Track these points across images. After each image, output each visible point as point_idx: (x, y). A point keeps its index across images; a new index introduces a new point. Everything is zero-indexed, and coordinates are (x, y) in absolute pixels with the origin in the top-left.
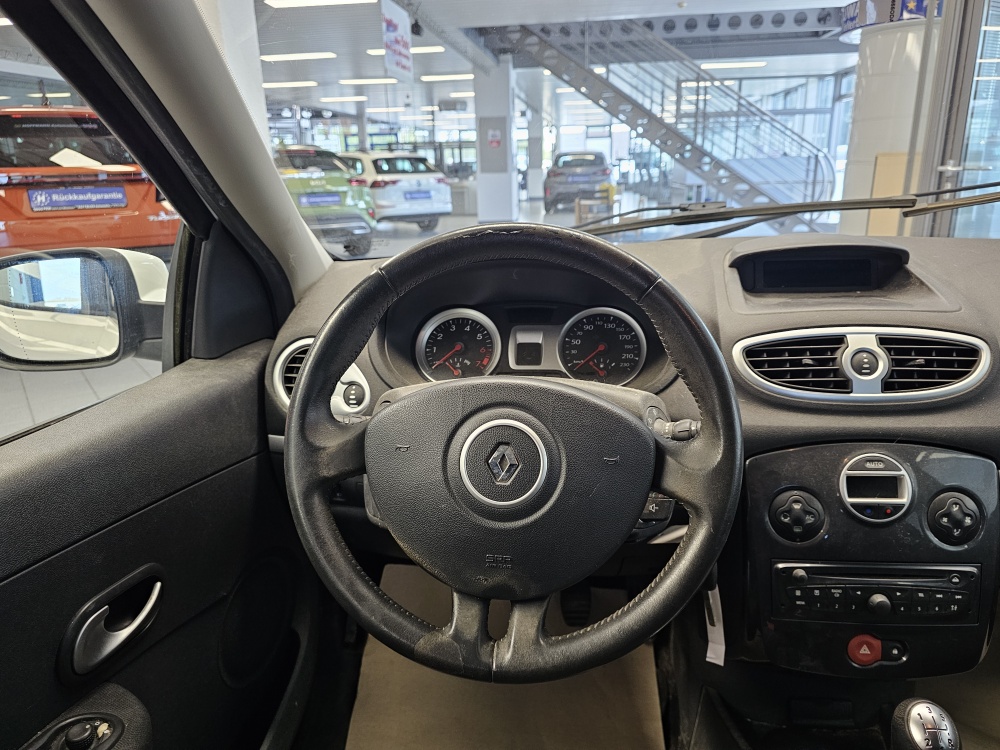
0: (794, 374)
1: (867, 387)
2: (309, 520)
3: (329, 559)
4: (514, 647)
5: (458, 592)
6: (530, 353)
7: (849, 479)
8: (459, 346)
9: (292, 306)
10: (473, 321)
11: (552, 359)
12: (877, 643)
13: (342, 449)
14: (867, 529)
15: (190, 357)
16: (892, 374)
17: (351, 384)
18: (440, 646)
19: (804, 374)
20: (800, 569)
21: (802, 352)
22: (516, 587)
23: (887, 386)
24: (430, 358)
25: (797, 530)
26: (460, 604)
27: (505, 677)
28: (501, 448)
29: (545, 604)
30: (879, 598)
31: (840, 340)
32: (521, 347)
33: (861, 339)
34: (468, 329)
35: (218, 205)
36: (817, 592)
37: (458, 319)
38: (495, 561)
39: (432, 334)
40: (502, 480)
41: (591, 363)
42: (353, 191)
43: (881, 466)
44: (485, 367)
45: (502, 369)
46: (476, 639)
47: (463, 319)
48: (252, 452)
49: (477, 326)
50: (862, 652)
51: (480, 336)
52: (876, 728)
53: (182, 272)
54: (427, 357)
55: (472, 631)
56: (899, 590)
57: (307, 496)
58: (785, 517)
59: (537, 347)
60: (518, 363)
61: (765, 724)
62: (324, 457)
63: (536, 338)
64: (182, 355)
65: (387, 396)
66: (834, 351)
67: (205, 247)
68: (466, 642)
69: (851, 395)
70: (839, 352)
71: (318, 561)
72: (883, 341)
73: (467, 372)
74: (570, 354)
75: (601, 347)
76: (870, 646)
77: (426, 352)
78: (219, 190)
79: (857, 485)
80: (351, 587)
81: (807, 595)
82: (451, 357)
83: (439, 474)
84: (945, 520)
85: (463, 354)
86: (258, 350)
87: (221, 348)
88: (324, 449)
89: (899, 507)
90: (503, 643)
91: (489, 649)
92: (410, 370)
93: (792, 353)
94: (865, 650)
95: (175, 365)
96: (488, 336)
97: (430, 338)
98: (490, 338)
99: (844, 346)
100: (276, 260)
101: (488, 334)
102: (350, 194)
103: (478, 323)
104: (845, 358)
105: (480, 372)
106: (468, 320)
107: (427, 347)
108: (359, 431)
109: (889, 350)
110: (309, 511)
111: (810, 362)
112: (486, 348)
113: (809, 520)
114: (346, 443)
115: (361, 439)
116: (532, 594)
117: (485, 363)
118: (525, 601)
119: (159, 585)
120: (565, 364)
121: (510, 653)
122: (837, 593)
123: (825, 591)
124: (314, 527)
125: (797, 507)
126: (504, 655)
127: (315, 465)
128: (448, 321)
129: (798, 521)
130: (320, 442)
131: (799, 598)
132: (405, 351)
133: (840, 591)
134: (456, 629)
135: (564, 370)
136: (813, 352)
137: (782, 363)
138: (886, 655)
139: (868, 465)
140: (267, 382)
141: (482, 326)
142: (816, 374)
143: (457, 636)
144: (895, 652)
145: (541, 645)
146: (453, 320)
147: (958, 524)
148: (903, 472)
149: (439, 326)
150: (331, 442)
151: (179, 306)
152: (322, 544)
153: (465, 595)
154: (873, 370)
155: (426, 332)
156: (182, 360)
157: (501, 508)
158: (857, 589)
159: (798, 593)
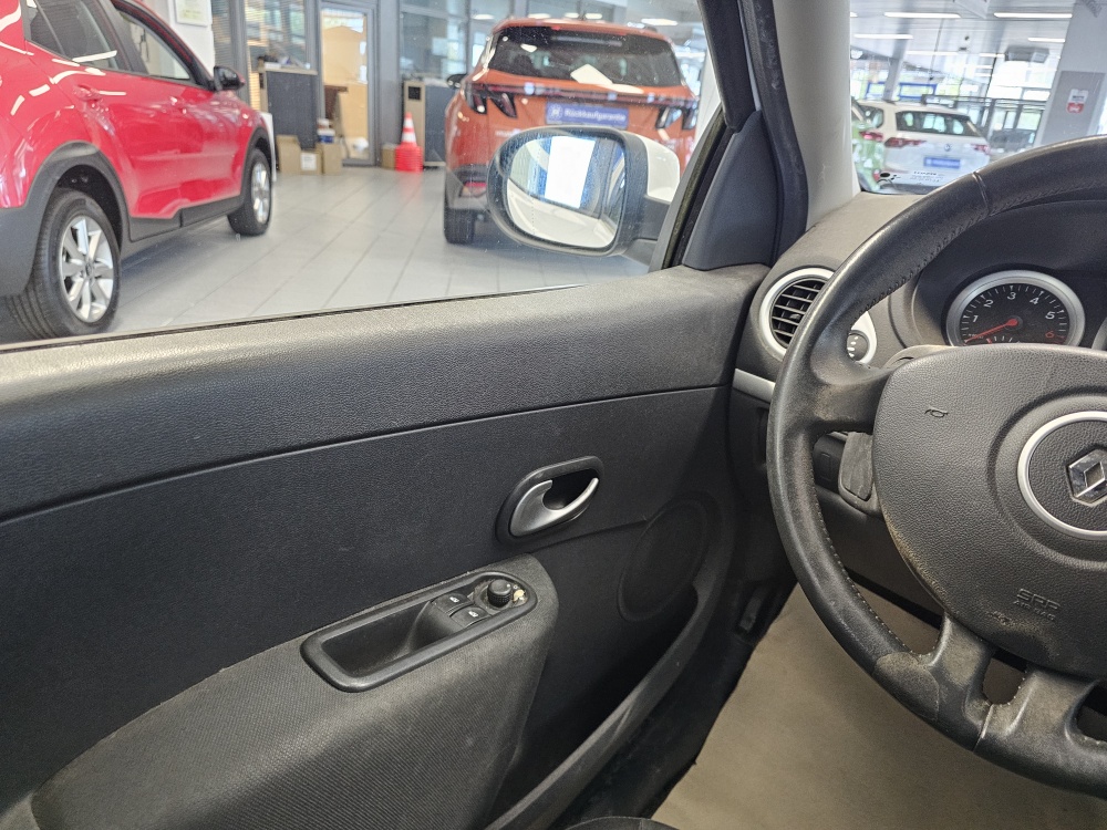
2: (785, 462)
4: (1021, 721)
5: (955, 619)
8: (1015, 321)
9: (802, 232)
10: (1047, 292)
13: (850, 392)
15: (680, 264)
17: (853, 333)
18: (914, 674)
24: (966, 327)
26: (953, 636)
27: (993, 753)
28: (1096, 454)
29: (1088, 688)
34: (1035, 301)
35: (769, 84)
37: (1024, 286)
38: (1032, 601)
39: (978, 297)
40: (1084, 498)
42: (863, 145)
46: (965, 687)
47: (1032, 287)
48: (715, 381)
49: (1050, 300)
51: (1051, 315)
53: (701, 166)
54: (961, 325)
55: (962, 675)
57: (790, 435)
62: (825, 394)
64: (672, 261)
65: (912, 351)
67: (735, 141)
68: (950, 685)
71: (782, 513)
77: (962, 319)
78: (779, 67)
80: (814, 557)
85: (1016, 332)
86: (751, 274)
88: (828, 385)
90: (1004, 710)
91: (981, 708)
92: (937, 335)
95: (663, 268)
96: (1065, 317)
97: (973, 302)
98: (1067, 320)
100: (804, 170)
101: (1066, 314)
102: (858, 148)
103: (1053, 296)
106: (1039, 289)
107: (965, 313)
110: (788, 452)
112: (1056, 333)
114: (857, 388)
116: (1073, 667)
118: (1056, 672)
119: (595, 481)
121: (1015, 723)
126: (1002, 724)
127: (812, 400)
128: (1007, 286)
130: (824, 374)
132: (936, 313)
134: (940, 662)
141: (1059, 301)
143: (939, 672)
145: (1064, 737)
146: (1016, 285)
149: (992, 290)
150: (837, 379)
151: (686, 205)
152: (792, 496)
153: (965, 629)
155: (973, 292)
156: (670, 265)
157: (1068, 534)
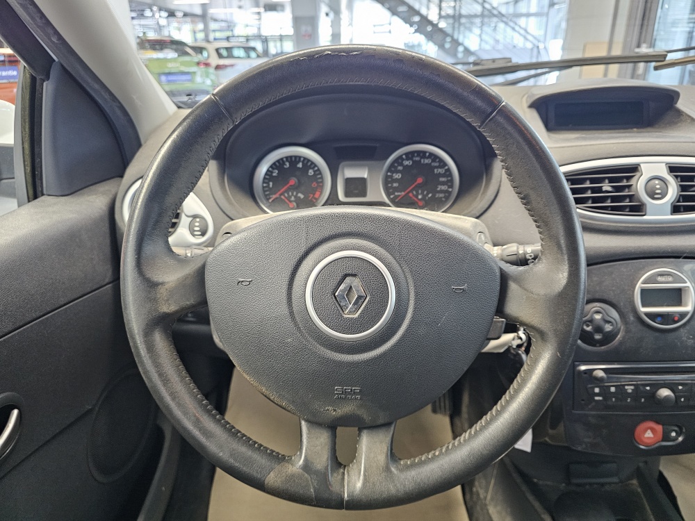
0: (595, 200)
1: (659, 211)
2: (150, 357)
3: (174, 396)
4: (365, 475)
5: (306, 421)
6: (356, 188)
7: (643, 291)
8: (293, 181)
10: (305, 159)
11: (377, 191)
12: (659, 428)
13: (182, 284)
14: (657, 334)
15: (43, 195)
16: (680, 198)
17: (195, 217)
18: (292, 477)
19: (603, 199)
20: (599, 370)
21: (601, 180)
22: (365, 417)
23: (676, 209)
24: (267, 193)
25: (598, 337)
26: (309, 433)
27: (355, 505)
28: (348, 280)
29: (392, 428)
30: (665, 393)
31: (634, 169)
32: (348, 181)
33: (653, 168)
34: (300, 165)
35: (51, 41)
36: (613, 389)
37: (291, 157)
38: (344, 392)
39: (268, 170)
40: (350, 312)
41: (411, 195)
43: (670, 279)
44: (317, 199)
45: (333, 200)
46: (326, 468)
47: (296, 157)
48: (107, 280)
49: (308, 163)
50: (646, 435)
51: (311, 172)
52: (635, 482)
53: (27, 112)
54: (264, 191)
55: (322, 460)
56: (681, 384)
57: (147, 333)
58: (588, 326)
59: (363, 181)
60: (347, 195)
61: (549, 483)
62: (162, 292)
63: (364, 173)
64: (35, 192)
65: (230, 226)
66: (629, 178)
67: (48, 89)
68: (317, 473)
69: (645, 217)
70: (634, 180)
71: (161, 398)
72: (673, 169)
73: (301, 204)
74: (392, 187)
75: (420, 180)
76: (653, 430)
77: (263, 187)
78: (48, 23)
79: (650, 296)
80: (197, 422)
81: (605, 392)
82: (286, 191)
83: (284, 309)
85: (296, 188)
86: (107, 188)
87: (73, 185)
88: (162, 284)
89: (683, 315)
90: (353, 468)
91: (340, 477)
92: (250, 203)
93: (593, 181)
94: (649, 434)
95: (29, 201)
96: (319, 172)
97: (266, 174)
98: (320, 173)
99: (638, 174)
100: (120, 103)
101: (319, 170)
103: (309, 160)
104: (639, 185)
105: (311, 204)
106: (300, 157)
107: (264, 182)
108: (199, 264)
109: (677, 177)
110: (150, 348)
111: (609, 189)
112: (318, 183)
113: (608, 328)
114: (186, 278)
115: (200, 274)
116: (381, 421)
117: (316, 196)
118: (373, 427)
119: (16, 412)
120: (388, 195)
121: (362, 477)
122: (629, 389)
123: (620, 388)
124: (157, 365)
125: (598, 317)
126: (355, 483)
127: (154, 300)
128: (282, 159)
129: (598, 329)
130: (157, 277)
131: (598, 395)
132: (245, 186)
133: (632, 387)
134: (306, 460)
135: (387, 201)
136: (611, 180)
137: (584, 190)
138: (666, 437)
139: (660, 279)
140: (117, 217)
141: (312, 163)
142: (614, 199)
143: (307, 467)
144: (674, 434)
145: (391, 472)
146: (287, 158)
148: (688, 284)
149: (274, 164)
150: (170, 277)
151: (27, 146)
153: (315, 423)
154: (663, 195)
155: (263, 169)
156: (35, 197)
157: (349, 340)
158: (647, 385)
159: (597, 390)
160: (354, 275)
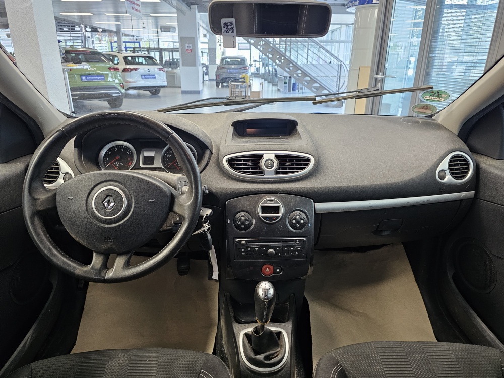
0: (245, 169)
1: (269, 173)
3: (41, 241)
4: (114, 271)
5: (95, 252)
6: (149, 160)
7: (262, 207)
8: (118, 157)
10: (125, 147)
11: (158, 163)
12: (272, 267)
13: (47, 199)
14: (267, 225)
16: (279, 168)
17: (66, 174)
18: (86, 271)
19: (248, 169)
20: (243, 241)
21: (248, 160)
22: (116, 249)
23: (277, 173)
25: (243, 226)
26: (96, 256)
27: (109, 281)
28: (108, 198)
29: (129, 255)
30: (271, 250)
31: (261, 156)
32: (145, 158)
33: (269, 155)
34: (123, 150)
36: (249, 250)
37: (118, 146)
38: (107, 239)
39: (106, 152)
41: (175, 164)
43: (273, 202)
44: (129, 166)
45: (137, 167)
46: (100, 268)
47: (121, 146)
50: (267, 271)
51: (128, 153)
54: (104, 162)
55: (98, 266)
56: (278, 247)
57: (32, 217)
58: (239, 222)
59: (152, 158)
60: (144, 164)
62: (39, 202)
63: (152, 154)
66: (259, 160)
68: (96, 269)
69: (264, 176)
70: (261, 160)
72: (277, 156)
73: (120, 168)
74: (167, 161)
76: (269, 269)
77: (104, 160)
79: (265, 209)
80: (50, 250)
81: (246, 251)
82: (115, 162)
83: (84, 208)
84: (294, 221)
85: (120, 160)
87: (7, 158)
88: (39, 199)
89: (279, 217)
90: (111, 270)
91: (105, 272)
92: (95, 167)
93: (245, 160)
94: (267, 270)
96: (131, 153)
97: (105, 154)
98: (132, 154)
99: (262, 158)
100: (33, 120)
101: (131, 152)
102: (110, 75)
103: (127, 147)
104: (262, 163)
105: (126, 168)
106: (123, 146)
107: (104, 158)
108: (52, 193)
109: (279, 159)
110: (33, 223)
111: (251, 164)
112: (130, 158)
113: (247, 223)
114: (49, 197)
115: (55, 195)
117: (130, 164)
118: (122, 254)
120: (164, 164)
121: (113, 273)
122: (256, 249)
123: (253, 249)
124: (35, 230)
125: (243, 218)
127: (35, 205)
128: (114, 147)
129: (243, 223)
130: (37, 196)
131: (243, 252)
132: (93, 160)
133: (258, 249)
134: (93, 265)
135: (163, 167)
136: (252, 160)
137: (241, 165)
138: (275, 272)
139: (268, 202)
141: (129, 149)
142: (253, 168)
143: (92, 268)
144: (278, 270)
145: (125, 269)
146: (116, 146)
147: (298, 222)
148: (280, 204)
149: (110, 149)
150: (42, 197)
153: (98, 253)
154: (272, 167)
155: (103, 152)
157: (108, 219)
158: (264, 247)
159: (243, 250)
160: (111, 196)
